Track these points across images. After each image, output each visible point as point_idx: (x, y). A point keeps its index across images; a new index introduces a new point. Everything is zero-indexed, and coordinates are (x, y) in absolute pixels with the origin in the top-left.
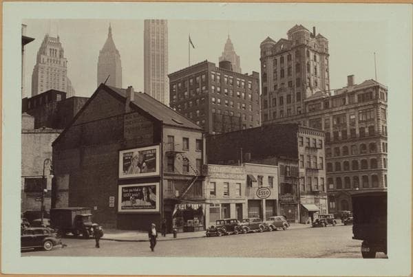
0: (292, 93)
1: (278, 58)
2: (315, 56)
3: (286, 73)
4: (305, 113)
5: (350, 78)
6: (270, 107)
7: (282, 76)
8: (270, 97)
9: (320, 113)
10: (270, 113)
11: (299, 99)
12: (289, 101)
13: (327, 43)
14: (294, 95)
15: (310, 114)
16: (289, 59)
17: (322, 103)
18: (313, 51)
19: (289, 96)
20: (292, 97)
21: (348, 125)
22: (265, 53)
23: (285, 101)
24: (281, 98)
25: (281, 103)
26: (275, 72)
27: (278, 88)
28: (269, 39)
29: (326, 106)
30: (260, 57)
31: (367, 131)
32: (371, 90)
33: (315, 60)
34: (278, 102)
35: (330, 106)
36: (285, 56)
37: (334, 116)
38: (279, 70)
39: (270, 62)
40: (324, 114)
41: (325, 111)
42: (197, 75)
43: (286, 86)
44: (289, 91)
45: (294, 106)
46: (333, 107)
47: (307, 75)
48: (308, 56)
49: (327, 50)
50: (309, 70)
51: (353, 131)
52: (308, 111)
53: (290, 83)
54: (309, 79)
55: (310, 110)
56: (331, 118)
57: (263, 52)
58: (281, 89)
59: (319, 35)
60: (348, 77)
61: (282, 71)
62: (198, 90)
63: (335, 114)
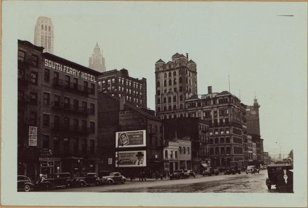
0: (177, 96)
1: (168, 73)
2: (190, 74)
3: (173, 83)
4: (185, 108)
5: (210, 88)
6: (162, 103)
7: (170, 84)
8: (162, 97)
9: (195, 109)
10: (162, 107)
11: (181, 100)
12: (175, 100)
13: (195, 66)
14: (178, 97)
15: (189, 109)
16: (175, 74)
17: (196, 103)
18: (189, 70)
19: (175, 97)
20: (177, 98)
21: (213, 117)
22: (158, 69)
23: (172, 100)
24: (170, 98)
25: (170, 101)
26: (165, 81)
27: (167, 91)
28: (160, 61)
29: (199, 105)
30: (155, 71)
31: (224, 121)
32: (227, 97)
33: (190, 76)
34: (167, 100)
35: (202, 105)
36: (172, 72)
37: (204, 112)
38: (168, 81)
39: (162, 75)
40: (197, 110)
41: (199, 108)
42: (108, 79)
43: (173, 91)
44: (175, 94)
45: (178, 103)
46: (203, 106)
47: (186, 85)
48: (187, 73)
49: (196, 70)
50: (187, 82)
51: (216, 121)
52: (187, 107)
53: (175, 89)
54: (187, 87)
55: (189, 107)
56: (202, 113)
57: (157, 69)
58: (169, 93)
59: (191, 60)
60: (208, 87)
61: (170, 81)
62: (109, 88)
63: (205, 110)
